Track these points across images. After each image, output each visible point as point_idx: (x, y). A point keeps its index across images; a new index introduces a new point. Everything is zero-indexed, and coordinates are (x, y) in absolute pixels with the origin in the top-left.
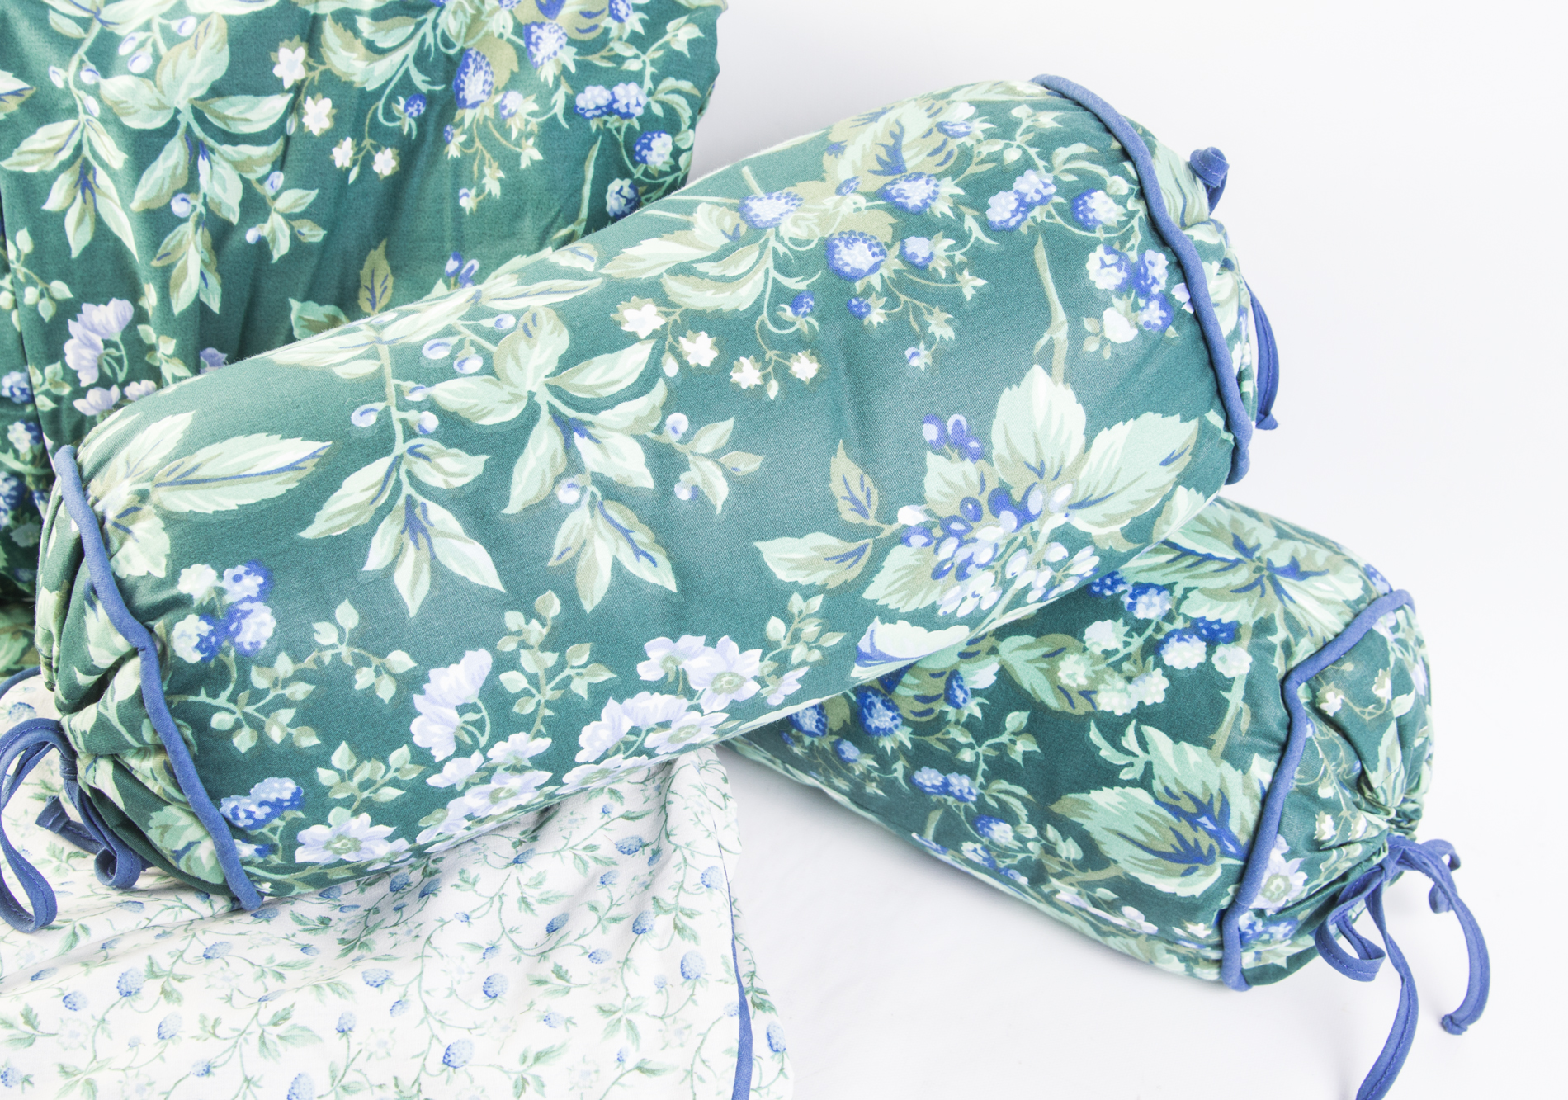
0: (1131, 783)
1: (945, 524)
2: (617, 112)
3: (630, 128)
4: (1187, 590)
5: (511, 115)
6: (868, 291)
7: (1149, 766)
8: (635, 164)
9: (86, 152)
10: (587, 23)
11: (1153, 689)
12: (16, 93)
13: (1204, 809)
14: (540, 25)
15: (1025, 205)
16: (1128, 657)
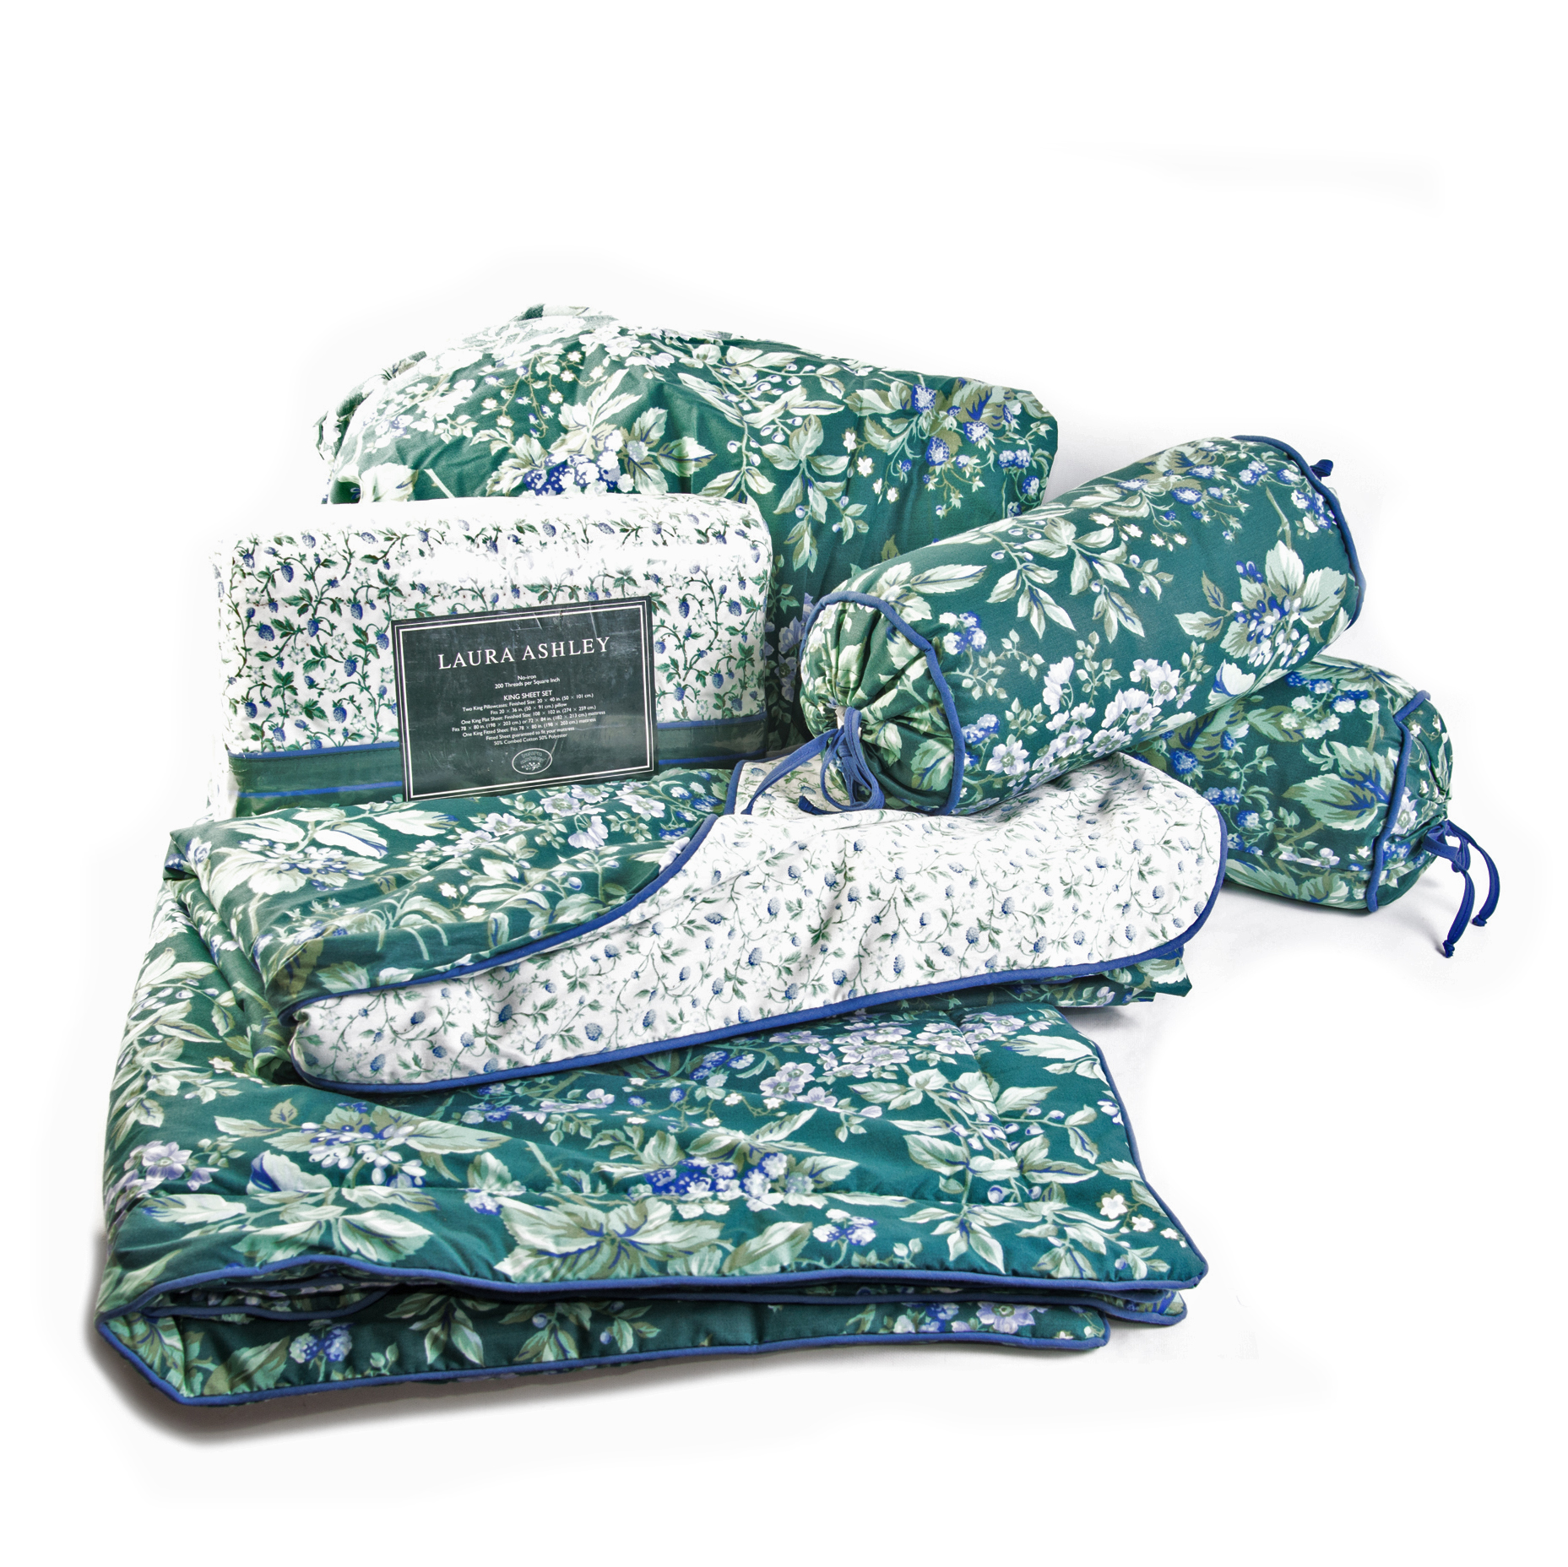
0: (1328, 772)
1: (1252, 612)
2: (1017, 464)
3: (1022, 473)
4: (1338, 680)
5: (964, 466)
6: (1199, 508)
7: (1336, 761)
8: (1022, 492)
9: (743, 488)
10: (996, 422)
11: (1333, 724)
12: (707, 457)
13: (1367, 777)
14: (971, 424)
15: (1255, 475)
16: (1316, 711)
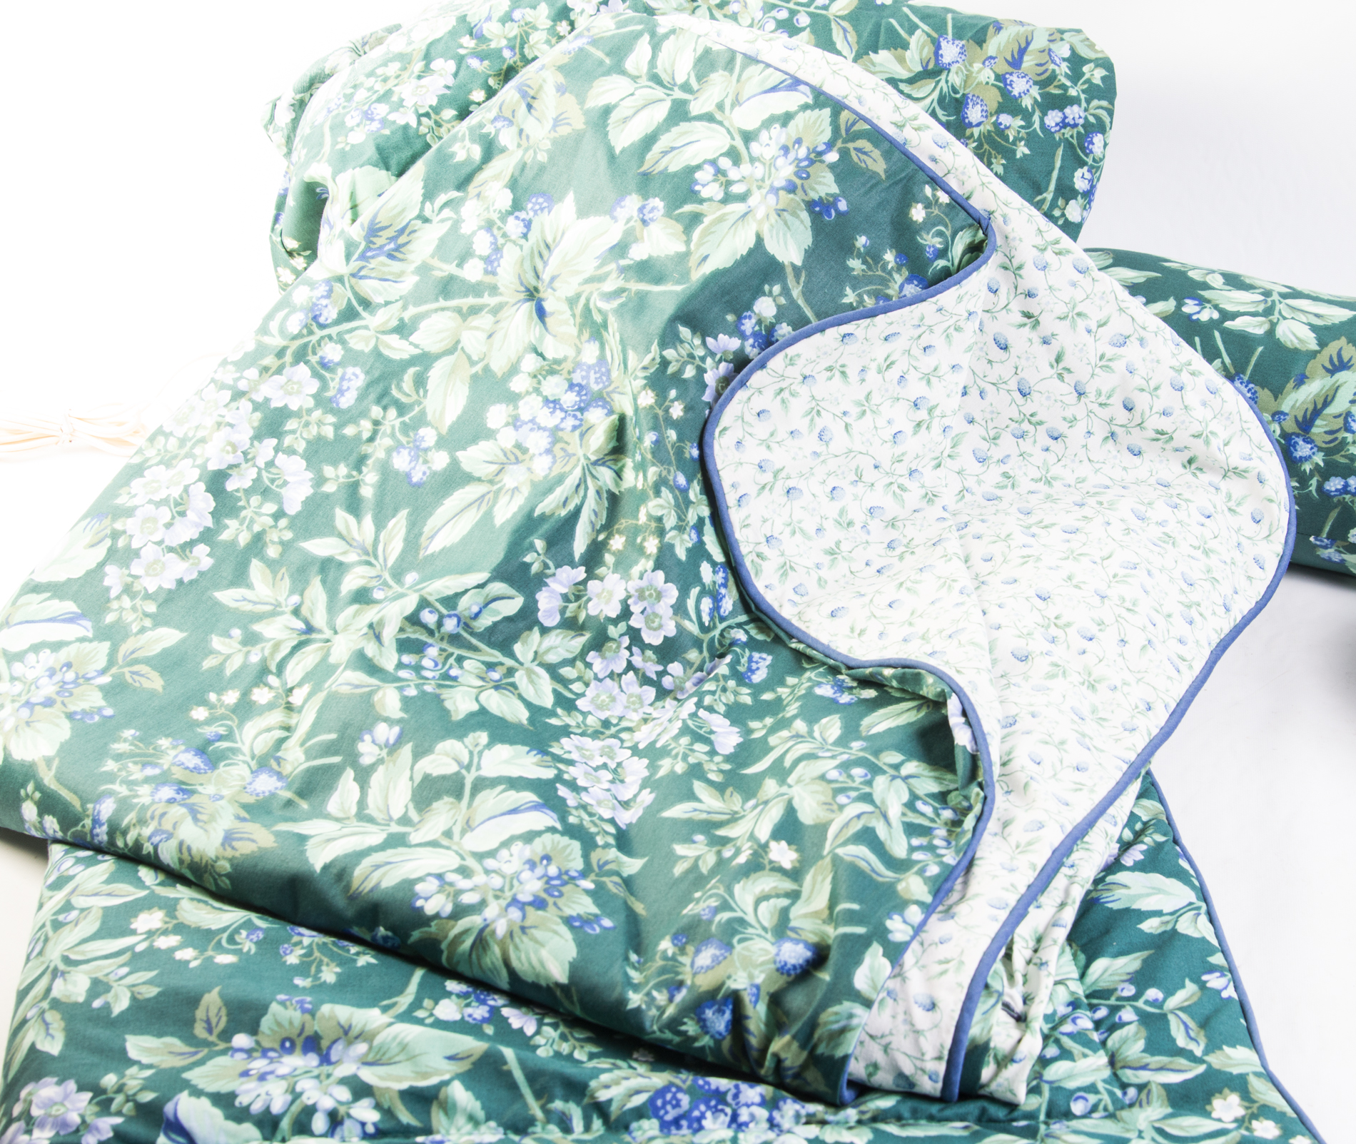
2: (1068, 125)
3: (1078, 133)
5: (1008, 128)
8: (1087, 155)
10: (1040, 70)
14: (1011, 74)
